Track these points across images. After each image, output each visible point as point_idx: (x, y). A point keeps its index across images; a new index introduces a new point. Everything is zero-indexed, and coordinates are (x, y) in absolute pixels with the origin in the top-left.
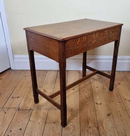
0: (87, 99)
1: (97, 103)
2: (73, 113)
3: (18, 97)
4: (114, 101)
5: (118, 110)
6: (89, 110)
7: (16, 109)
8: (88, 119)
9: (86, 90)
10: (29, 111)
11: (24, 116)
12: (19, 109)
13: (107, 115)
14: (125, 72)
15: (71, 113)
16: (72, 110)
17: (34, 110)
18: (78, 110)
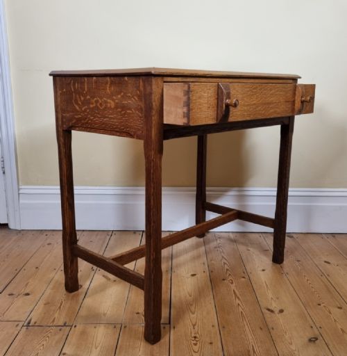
0: (238, 298)
1: (269, 310)
2: (197, 335)
3: (28, 294)
4: (322, 305)
5: (339, 327)
6: (246, 327)
7: (21, 324)
8: (249, 351)
9: (230, 278)
10: (60, 330)
11: (45, 343)
12: (29, 323)
13: (307, 340)
14: (336, 235)
15: (193, 335)
16: (194, 325)
17: (75, 326)
18: (213, 326)
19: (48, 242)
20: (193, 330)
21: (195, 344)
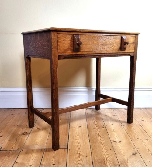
0: (100, 136)
1: (114, 141)
2: (80, 153)
3: (1, 136)
4: (139, 139)
5: (147, 148)
6: (104, 149)
8: (104, 159)
9: (97, 128)
10: (16, 152)
12: (1, 149)
13: (132, 154)
14: (147, 109)
15: (78, 153)
16: (79, 149)
17: (23, 150)
18: (88, 149)
19: (12, 113)
20: (78, 151)
21: (79, 157)
